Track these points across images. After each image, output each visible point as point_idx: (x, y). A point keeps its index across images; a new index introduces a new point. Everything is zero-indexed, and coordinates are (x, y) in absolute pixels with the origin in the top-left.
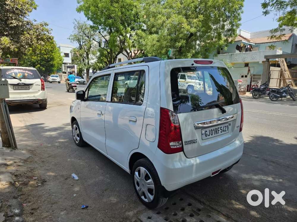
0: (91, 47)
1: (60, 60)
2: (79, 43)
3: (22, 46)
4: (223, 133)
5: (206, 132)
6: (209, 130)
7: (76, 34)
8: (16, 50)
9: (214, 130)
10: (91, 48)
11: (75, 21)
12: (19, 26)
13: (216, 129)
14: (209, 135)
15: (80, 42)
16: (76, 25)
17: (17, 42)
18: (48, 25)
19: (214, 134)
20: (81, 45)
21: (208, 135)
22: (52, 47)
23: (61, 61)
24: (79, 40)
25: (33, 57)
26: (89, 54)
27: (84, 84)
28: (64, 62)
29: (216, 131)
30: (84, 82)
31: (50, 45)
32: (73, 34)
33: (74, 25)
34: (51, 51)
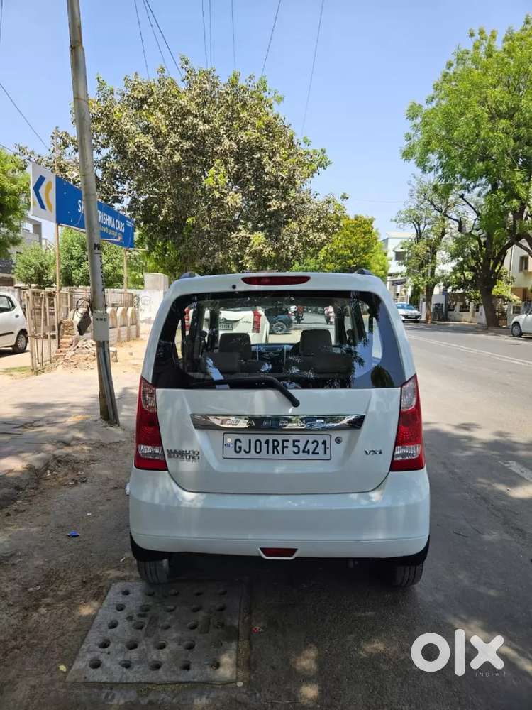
0: (443, 234)
1: (382, 267)
2: (417, 227)
3: (283, 246)
4: (301, 455)
5: (238, 442)
6: (250, 441)
7: (412, 208)
8: (273, 254)
9: (267, 442)
10: (446, 236)
11: (412, 179)
12: (281, 209)
13: (274, 441)
14: (248, 450)
15: (419, 226)
16: (413, 187)
17: (277, 240)
18: (347, 198)
19: (268, 453)
20: (420, 231)
21: (245, 451)
22: (365, 243)
23: (383, 269)
24: (417, 221)
25: (327, 265)
26: (436, 252)
27: (417, 322)
28: (390, 271)
29: (275, 447)
30: (417, 317)
31: (363, 238)
32: (403, 209)
33: (410, 188)
34: (363, 249)
